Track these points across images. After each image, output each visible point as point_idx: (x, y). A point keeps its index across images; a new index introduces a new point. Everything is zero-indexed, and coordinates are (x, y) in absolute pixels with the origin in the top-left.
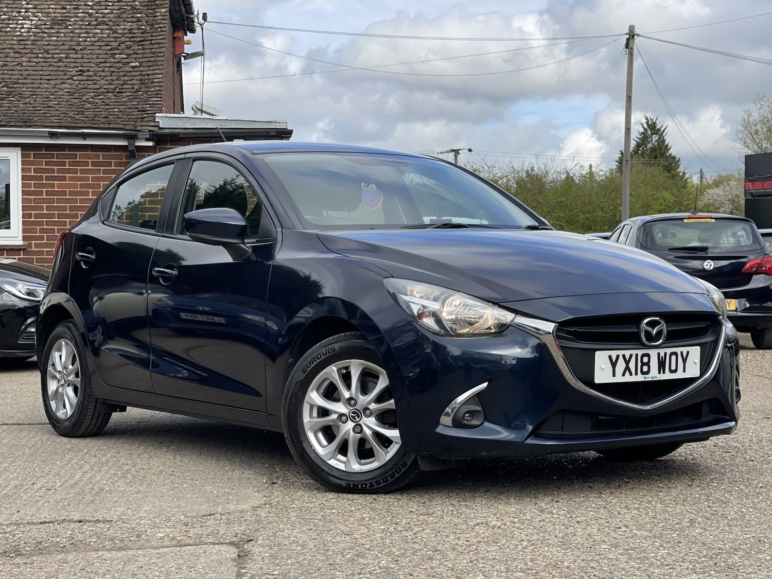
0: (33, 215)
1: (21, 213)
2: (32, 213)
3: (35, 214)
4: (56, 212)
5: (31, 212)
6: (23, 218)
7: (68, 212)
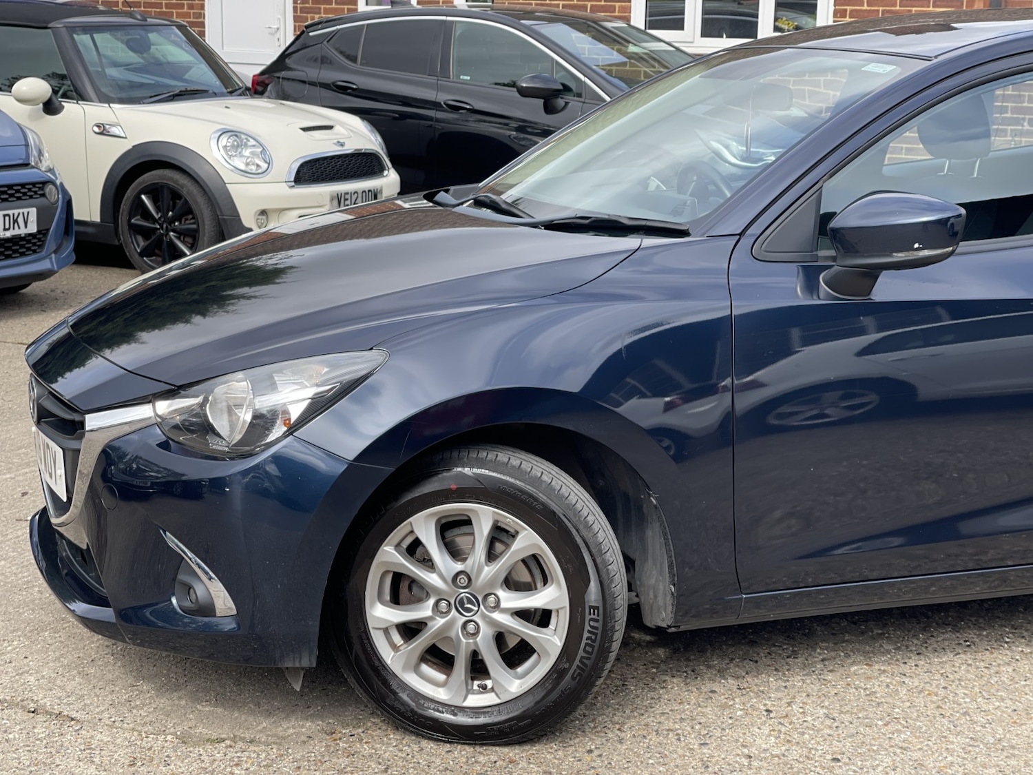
0: (848, 12)
1: (832, 9)
2: (846, 10)
3: (852, 11)
4: (881, 9)
5: (845, 7)
6: (834, 17)
7: (898, 8)
